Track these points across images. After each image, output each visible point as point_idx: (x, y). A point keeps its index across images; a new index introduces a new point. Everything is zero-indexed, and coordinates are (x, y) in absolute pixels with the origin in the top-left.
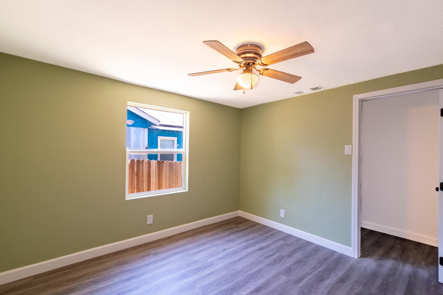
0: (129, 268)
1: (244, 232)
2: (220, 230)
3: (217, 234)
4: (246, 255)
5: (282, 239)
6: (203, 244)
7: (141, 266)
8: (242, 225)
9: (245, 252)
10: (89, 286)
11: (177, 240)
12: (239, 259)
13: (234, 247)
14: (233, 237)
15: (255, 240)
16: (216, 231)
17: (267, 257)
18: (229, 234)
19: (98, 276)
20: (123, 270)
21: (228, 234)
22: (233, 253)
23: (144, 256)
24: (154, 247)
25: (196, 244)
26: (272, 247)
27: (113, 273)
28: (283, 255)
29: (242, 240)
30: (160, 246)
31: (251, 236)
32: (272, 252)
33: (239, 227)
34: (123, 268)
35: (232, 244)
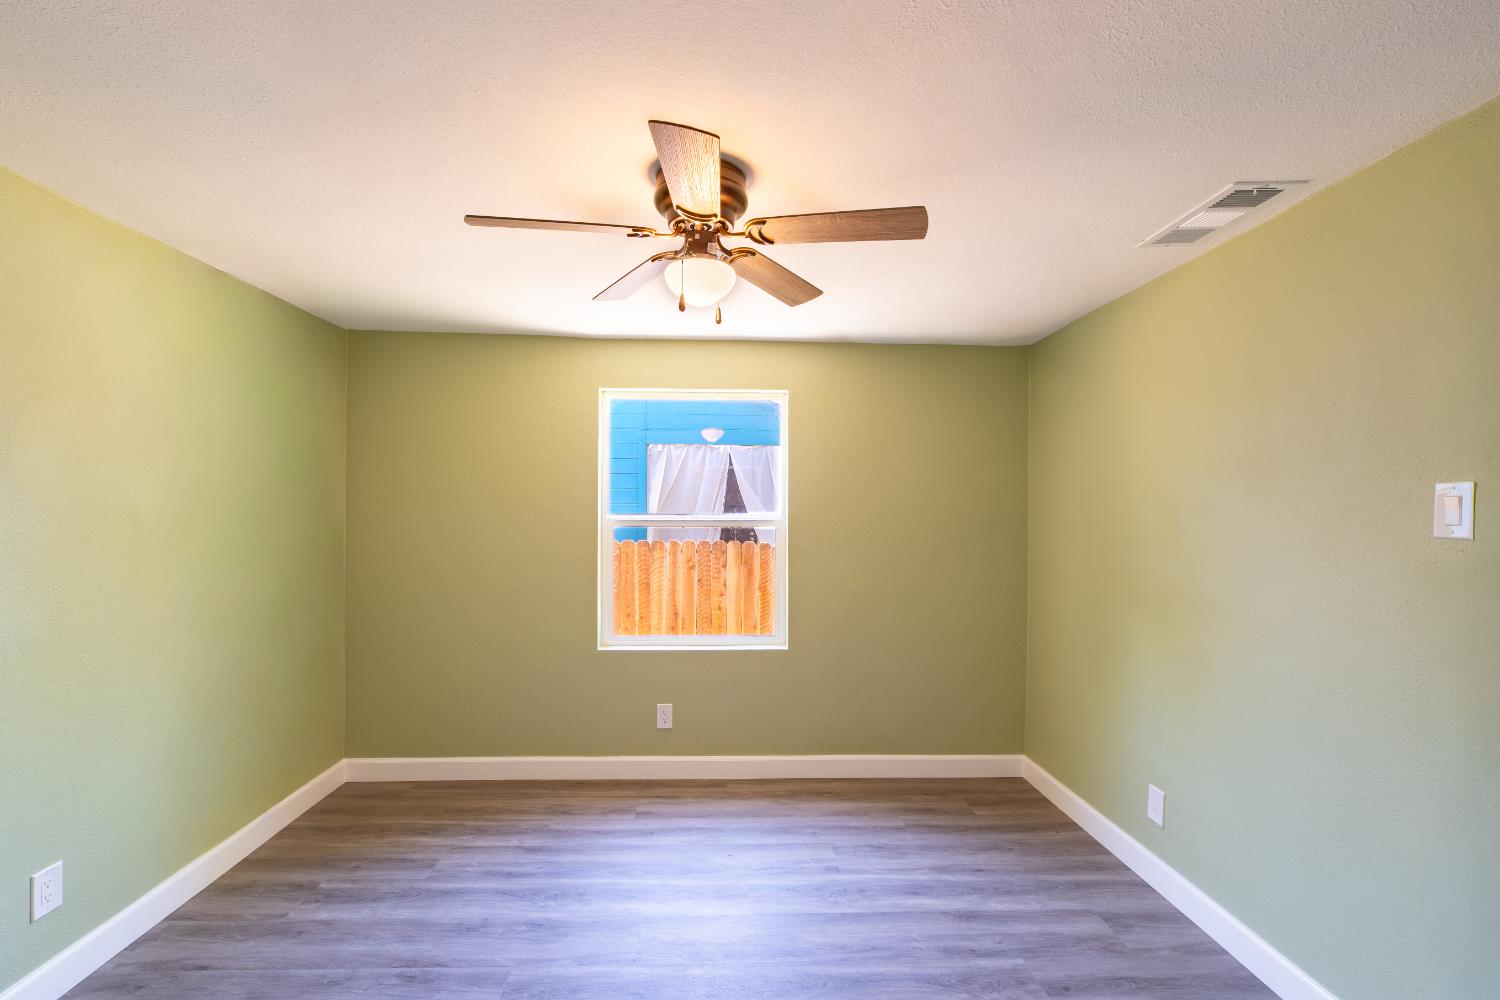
0: (559, 827)
1: (971, 839)
2: (890, 805)
3: (865, 813)
4: (883, 914)
5: (1108, 918)
6: (784, 830)
7: (584, 831)
8: (993, 813)
9: (885, 903)
10: (463, 834)
11: (733, 796)
12: (843, 914)
13: (872, 873)
14: (908, 839)
15: (981, 879)
16: (870, 805)
17: (948, 952)
18: (909, 826)
19: (496, 821)
20: (547, 826)
21: (901, 824)
22: (843, 891)
23: (615, 811)
24: (658, 797)
25: (768, 822)
26: (1020, 928)
27: (524, 825)
28: (1034, 974)
29: (929, 860)
30: (675, 797)
31: (982, 859)
32: (1000, 943)
33: (973, 814)
34: (548, 823)
35: (875, 862)
